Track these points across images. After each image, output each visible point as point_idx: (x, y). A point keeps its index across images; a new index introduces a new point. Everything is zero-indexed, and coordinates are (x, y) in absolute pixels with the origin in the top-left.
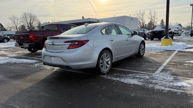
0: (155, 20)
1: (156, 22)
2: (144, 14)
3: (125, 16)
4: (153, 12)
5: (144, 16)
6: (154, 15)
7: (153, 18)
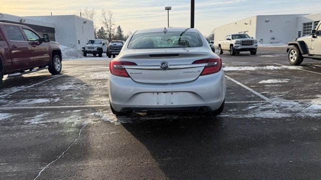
0: (111, 26)
1: (114, 30)
2: (93, 14)
3: (74, 16)
4: (107, 12)
5: (94, 18)
6: (109, 18)
7: (108, 23)
